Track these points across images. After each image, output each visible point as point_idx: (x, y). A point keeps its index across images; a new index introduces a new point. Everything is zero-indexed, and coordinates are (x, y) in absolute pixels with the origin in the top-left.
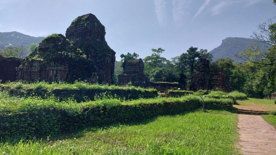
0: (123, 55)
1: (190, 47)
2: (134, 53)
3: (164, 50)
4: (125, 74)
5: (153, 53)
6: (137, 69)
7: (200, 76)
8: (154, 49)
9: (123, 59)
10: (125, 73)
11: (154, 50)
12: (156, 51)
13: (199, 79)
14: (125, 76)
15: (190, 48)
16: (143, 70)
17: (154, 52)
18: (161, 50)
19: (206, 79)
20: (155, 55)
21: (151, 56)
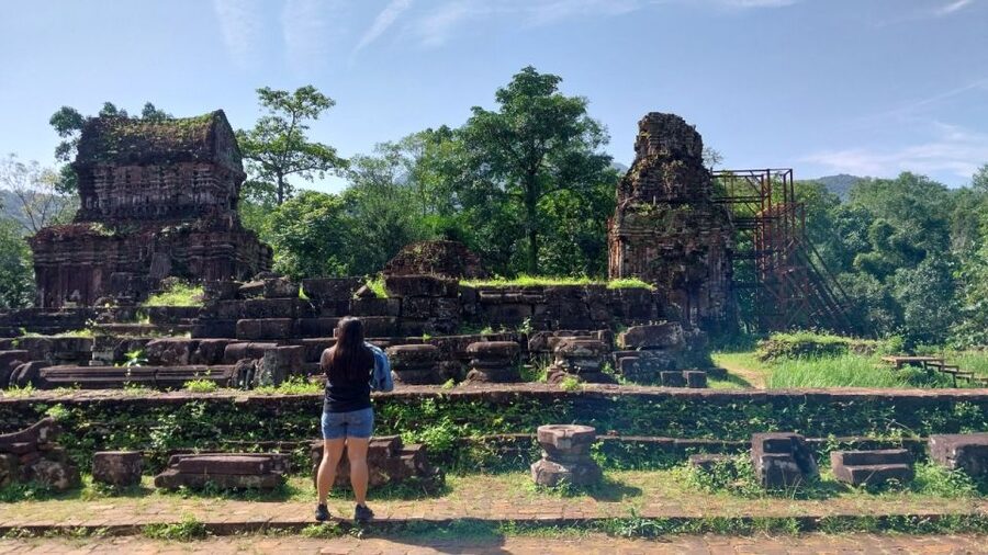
0: (67, 111)
1: (519, 72)
2: (149, 106)
3: (326, 103)
4: (97, 227)
5: (267, 112)
6: (195, 191)
7: (671, 230)
8: (274, 89)
9: (69, 139)
10: (98, 220)
11: (271, 97)
12: (283, 103)
13: (662, 251)
14: (98, 238)
15: (519, 78)
16: (234, 201)
17: (271, 107)
18: (314, 99)
19: (706, 248)
20: (276, 130)
21: (253, 128)
